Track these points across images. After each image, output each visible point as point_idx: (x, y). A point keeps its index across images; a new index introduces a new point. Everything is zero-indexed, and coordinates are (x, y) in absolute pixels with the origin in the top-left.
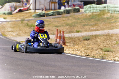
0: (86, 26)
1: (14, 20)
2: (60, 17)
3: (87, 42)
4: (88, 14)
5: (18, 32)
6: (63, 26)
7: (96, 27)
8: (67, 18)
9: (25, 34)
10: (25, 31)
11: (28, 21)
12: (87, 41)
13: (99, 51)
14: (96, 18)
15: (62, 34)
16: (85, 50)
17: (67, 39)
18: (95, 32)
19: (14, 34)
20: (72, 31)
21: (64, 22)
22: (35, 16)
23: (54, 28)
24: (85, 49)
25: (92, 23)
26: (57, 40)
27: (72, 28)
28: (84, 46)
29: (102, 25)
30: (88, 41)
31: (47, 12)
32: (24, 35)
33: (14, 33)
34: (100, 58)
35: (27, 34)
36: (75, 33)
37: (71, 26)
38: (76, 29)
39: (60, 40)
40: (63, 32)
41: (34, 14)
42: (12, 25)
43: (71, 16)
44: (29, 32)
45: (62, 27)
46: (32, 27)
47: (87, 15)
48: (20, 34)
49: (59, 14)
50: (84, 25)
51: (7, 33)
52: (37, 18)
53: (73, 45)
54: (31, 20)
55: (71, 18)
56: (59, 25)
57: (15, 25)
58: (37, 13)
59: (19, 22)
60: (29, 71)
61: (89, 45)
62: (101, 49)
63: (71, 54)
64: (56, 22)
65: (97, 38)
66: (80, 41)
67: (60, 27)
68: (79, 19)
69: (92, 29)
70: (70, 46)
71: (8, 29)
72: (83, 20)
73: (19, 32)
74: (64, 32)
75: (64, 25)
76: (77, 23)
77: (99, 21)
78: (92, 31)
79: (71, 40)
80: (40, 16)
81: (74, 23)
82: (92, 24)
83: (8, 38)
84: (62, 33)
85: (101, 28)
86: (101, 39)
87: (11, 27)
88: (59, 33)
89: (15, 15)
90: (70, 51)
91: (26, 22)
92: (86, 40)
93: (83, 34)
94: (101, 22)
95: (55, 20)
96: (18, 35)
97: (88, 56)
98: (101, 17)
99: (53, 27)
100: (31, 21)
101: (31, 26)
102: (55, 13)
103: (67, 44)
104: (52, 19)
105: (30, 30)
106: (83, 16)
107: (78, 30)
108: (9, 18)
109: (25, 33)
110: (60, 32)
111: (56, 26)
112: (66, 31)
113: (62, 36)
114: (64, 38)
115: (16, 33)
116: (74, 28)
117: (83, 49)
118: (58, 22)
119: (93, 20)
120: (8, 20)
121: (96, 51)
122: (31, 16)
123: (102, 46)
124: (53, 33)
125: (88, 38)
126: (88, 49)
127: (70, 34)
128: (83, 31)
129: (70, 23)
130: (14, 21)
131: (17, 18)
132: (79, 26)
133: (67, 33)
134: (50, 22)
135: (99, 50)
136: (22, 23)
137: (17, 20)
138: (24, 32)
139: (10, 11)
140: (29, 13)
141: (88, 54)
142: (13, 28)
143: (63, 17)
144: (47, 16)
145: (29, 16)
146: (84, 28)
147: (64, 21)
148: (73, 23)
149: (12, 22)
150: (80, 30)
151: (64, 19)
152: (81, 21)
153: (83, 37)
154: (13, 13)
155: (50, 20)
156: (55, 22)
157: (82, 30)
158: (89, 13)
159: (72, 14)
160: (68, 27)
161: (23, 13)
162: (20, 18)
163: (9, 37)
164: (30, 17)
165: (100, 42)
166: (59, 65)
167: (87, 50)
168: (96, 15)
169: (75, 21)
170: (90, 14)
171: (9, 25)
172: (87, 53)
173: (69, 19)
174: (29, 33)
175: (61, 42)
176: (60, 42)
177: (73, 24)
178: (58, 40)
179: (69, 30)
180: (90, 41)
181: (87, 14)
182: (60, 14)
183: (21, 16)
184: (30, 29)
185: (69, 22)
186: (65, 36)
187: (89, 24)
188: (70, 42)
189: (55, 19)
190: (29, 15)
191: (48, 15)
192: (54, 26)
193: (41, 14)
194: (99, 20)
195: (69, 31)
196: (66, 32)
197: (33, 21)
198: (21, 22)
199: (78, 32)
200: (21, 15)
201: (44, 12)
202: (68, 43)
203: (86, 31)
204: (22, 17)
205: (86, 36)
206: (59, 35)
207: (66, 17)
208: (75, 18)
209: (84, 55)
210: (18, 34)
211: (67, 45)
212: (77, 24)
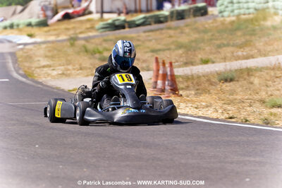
0: (224, 48)
1: (52, 38)
2: (162, 29)
3: (227, 86)
4: (228, 19)
5: (62, 68)
6: (169, 49)
7: (247, 49)
8: (179, 31)
9: (80, 71)
10: (80, 65)
11: (87, 39)
12: (228, 84)
13: (258, 108)
14: (247, 27)
15: (168, 70)
16: (225, 106)
17: (181, 79)
18: (246, 61)
19: (55, 73)
20: (193, 60)
21: (171, 40)
22: (103, 28)
23: (150, 54)
24: (223, 102)
25: (237, 41)
26: (156, 82)
27: (190, 53)
28: (223, 96)
29: (261, 44)
30: (231, 83)
31: (130, 18)
32: (78, 74)
33: (53, 70)
34: (261, 123)
35: (85, 72)
36: (198, 64)
37: (189, 50)
38: (200, 56)
39: (164, 84)
40: (171, 64)
41: (101, 24)
42: (49, 51)
43: (187, 26)
44: (91, 66)
45: (168, 52)
46: (95, 54)
47: (226, 22)
48: (69, 72)
49: (159, 20)
50: (219, 46)
51: (38, 70)
52: (108, 33)
53: (196, 94)
54: (94, 37)
55: (187, 30)
56: (159, 47)
57: (55, 52)
58: (107, 20)
59: (65, 43)
60: (94, 160)
61: (232, 92)
62: (263, 102)
63: (192, 116)
64: (154, 41)
65: (252, 75)
66: (212, 84)
67: (161, 53)
68: (205, 31)
69: (240, 53)
70: (188, 96)
71: (39, 61)
72: (217, 35)
73: (66, 67)
74: (173, 64)
75: (173, 47)
76: (203, 41)
77: (255, 35)
78: (238, 58)
79: (190, 83)
80: (115, 27)
81: (196, 41)
82: (239, 41)
83: (41, 83)
84: (167, 65)
85: (259, 51)
86: (260, 77)
87: (46, 56)
88: (161, 67)
89: (56, 27)
90: (188, 109)
91: (82, 42)
92: (226, 80)
93: (219, 67)
94: (260, 37)
95: (149, 36)
96: (63, 74)
97: (231, 118)
98: (259, 25)
99: (147, 52)
100: (93, 41)
101: (93, 53)
102: (149, 20)
103: (181, 92)
104: (143, 34)
105: (92, 61)
106: (215, 25)
107: (204, 57)
108: (41, 36)
109: (81, 69)
110: (164, 64)
111: (153, 51)
112: (177, 62)
113: (169, 73)
114: (173, 78)
115: (60, 70)
116: (197, 53)
117: (220, 103)
118: (156, 40)
119: (239, 33)
120: (38, 39)
121: (250, 106)
122: (92, 28)
123: (263, 95)
124: (148, 67)
125: (230, 76)
126: (231, 102)
127: (188, 68)
128: (218, 60)
129: (187, 41)
130: (52, 42)
131: (59, 33)
132: (207, 48)
133: (179, 66)
134: (138, 40)
135: (258, 104)
136: (72, 45)
137: (60, 38)
138: (77, 66)
139: (42, 18)
140: (89, 20)
141: (231, 115)
142: (52, 57)
143: (169, 28)
144: (130, 27)
145: (88, 29)
146: (219, 52)
147: (170, 37)
148: (192, 41)
149: (49, 45)
150: (212, 57)
151: (171, 32)
152: (212, 35)
153: (219, 74)
154: (51, 22)
155: (139, 36)
156: (150, 41)
157: (216, 58)
158: (229, 17)
159: (189, 20)
160: (180, 51)
161: (74, 23)
162: (66, 35)
163: (42, 79)
164: (90, 32)
165: (260, 84)
166: (166, 142)
167: (229, 104)
168: (246, 21)
169: (197, 36)
170: (234, 18)
171: (42, 50)
172: (230, 112)
173: (182, 33)
174: (90, 68)
175: (168, 88)
176: (164, 88)
177: (194, 44)
178: (160, 82)
179: (183, 59)
180: (234, 82)
181: (225, 20)
182: (161, 22)
183: (68, 29)
184: (90, 58)
185: (184, 39)
186: (176, 73)
187: (231, 43)
188: (187, 88)
189: (150, 34)
190: (88, 25)
191: (132, 25)
192: (148, 50)
193: (117, 23)
194: (253, 33)
195: (185, 61)
196: (177, 64)
197: (97, 41)
198: (68, 44)
199: (206, 62)
200: (70, 26)
201: (123, 17)
202: (182, 89)
203: (225, 59)
204: (71, 32)
205: (224, 73)
206: (161, 72)
207: (176, 28)
208: (197, 30)
209: (223, 117)
210: (65, 72)
211: (181, 95)
212: (202, 44)
